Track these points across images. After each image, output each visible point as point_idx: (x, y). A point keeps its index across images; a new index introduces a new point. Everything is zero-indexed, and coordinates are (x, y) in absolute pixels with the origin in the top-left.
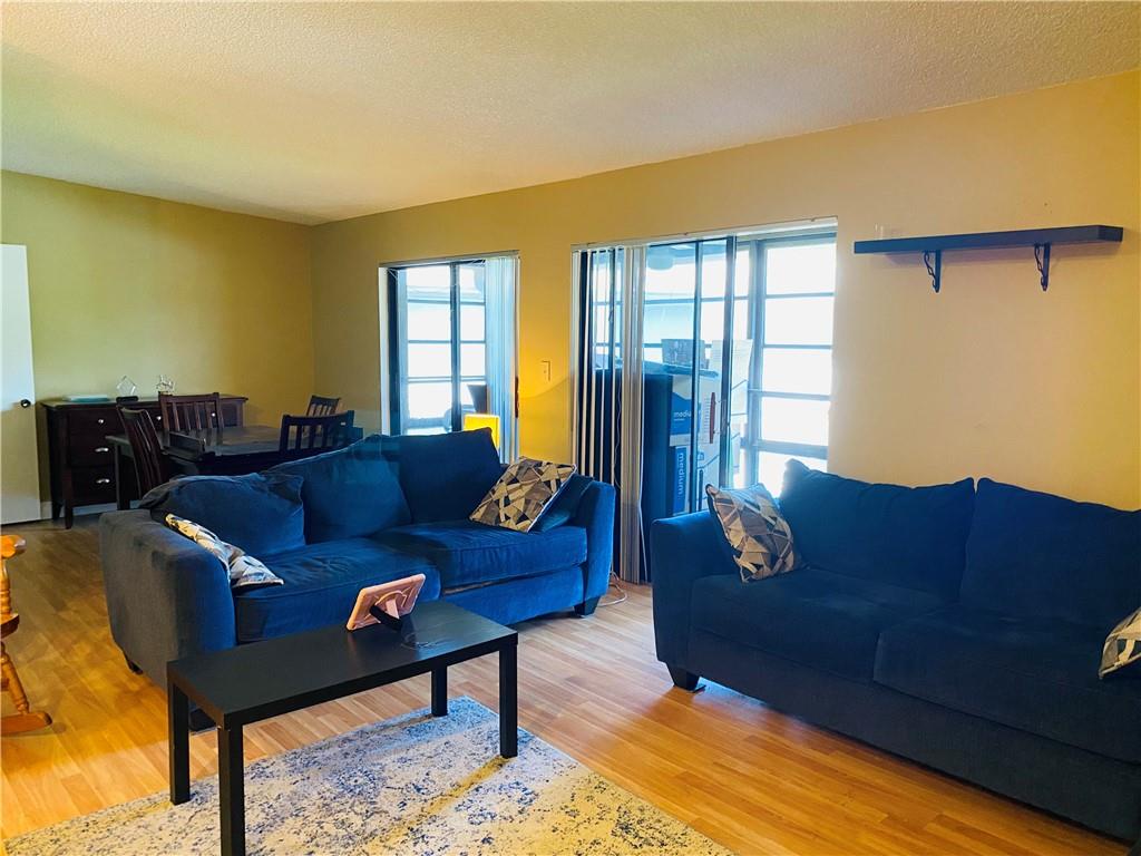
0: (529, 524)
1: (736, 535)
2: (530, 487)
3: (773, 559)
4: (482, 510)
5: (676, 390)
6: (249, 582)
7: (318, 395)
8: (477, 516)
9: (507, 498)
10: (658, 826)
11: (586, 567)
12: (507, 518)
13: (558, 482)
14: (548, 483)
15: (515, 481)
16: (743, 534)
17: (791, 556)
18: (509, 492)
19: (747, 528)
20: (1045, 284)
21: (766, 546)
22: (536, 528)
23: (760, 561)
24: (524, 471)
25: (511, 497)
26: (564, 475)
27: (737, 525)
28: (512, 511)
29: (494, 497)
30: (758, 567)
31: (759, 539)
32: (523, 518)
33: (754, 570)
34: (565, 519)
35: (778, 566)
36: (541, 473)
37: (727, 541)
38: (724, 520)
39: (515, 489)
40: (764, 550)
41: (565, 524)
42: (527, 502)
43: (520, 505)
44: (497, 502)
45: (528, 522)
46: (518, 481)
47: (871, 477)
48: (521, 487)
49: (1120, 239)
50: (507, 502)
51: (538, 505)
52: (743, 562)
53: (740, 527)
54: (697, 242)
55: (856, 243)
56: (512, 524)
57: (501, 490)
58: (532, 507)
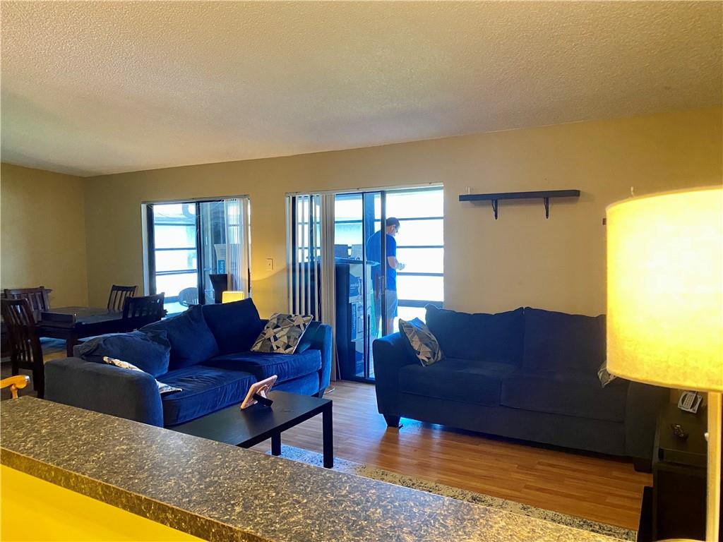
0: (293, 349)
1: (416, 344)
2: (288, 329)
3: (434, 354)
4: (259, 345)
5: (351, 272)
6: (164, 391)
7: (117, 285)
8: (257, 347)
9: (275, 337)
10: (422, 485)
11: (321, 372)
12: (278, 347)
13: (304, 325)
14: (299, 326)
15: (277, 326)
16: (419, 343)
17: (440, 353)
18: (276, 333)
19: (421, 340)
20: (547, 215)
21: (430, 348)
22: (296, 352)
23: (429, 355)
24: (281, 321)
25: (277, 336)
26: (307, 321)
27: (416, 338)
28: (279, 343)
29: (266, 336)
30: (429, 358)
31: (427, 345)
32: (288, 346)
33: (426, 360)
34: (309, 346)
35: (436, 357)
36: (294, 321)
37: (412, 347)
38: (409, 337)
39: (279, 331)
40: (430, 350)
41: (309, 349)
42: (289, 338)
43: (285, 339)
44: (269, 339)
45: (292, 348)
46: (279, 327)
47: (471, 311)
48: (282, 330)
49: (579, 195)
50: (276, 339)
51: (296, 339)
52: (421, 357)
53: (417, 340)
54: (363, 193)
55: (460, 196)
56: (281, 350)
57: (269, 333)
58: (292, 340)
